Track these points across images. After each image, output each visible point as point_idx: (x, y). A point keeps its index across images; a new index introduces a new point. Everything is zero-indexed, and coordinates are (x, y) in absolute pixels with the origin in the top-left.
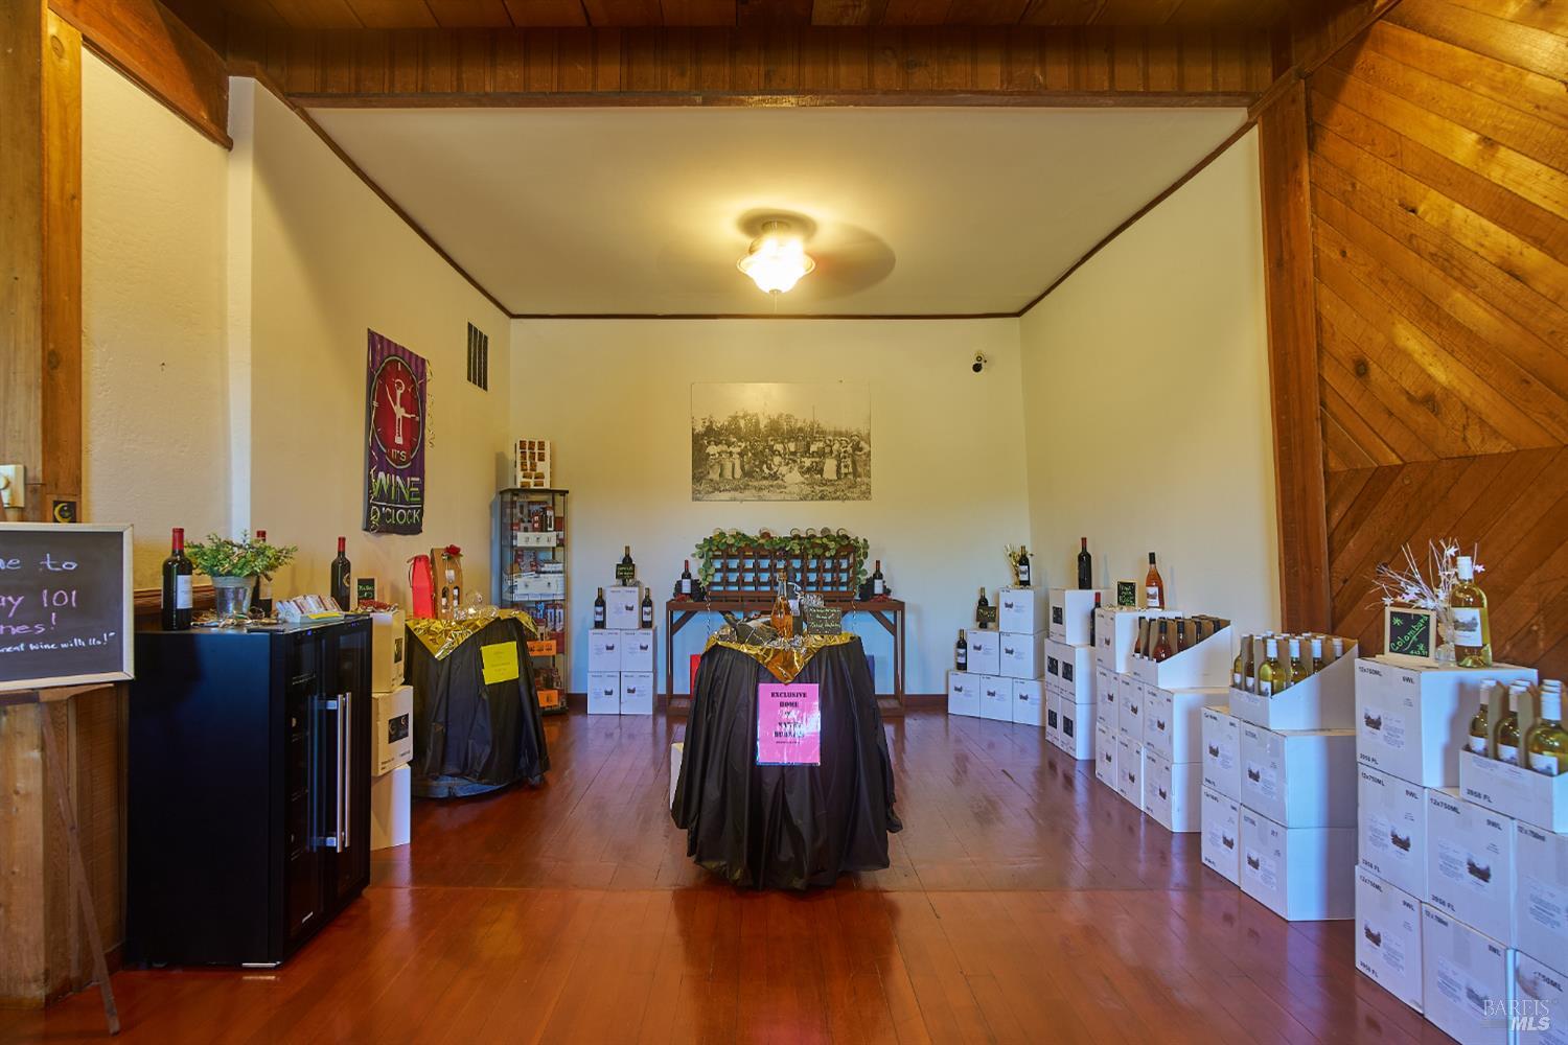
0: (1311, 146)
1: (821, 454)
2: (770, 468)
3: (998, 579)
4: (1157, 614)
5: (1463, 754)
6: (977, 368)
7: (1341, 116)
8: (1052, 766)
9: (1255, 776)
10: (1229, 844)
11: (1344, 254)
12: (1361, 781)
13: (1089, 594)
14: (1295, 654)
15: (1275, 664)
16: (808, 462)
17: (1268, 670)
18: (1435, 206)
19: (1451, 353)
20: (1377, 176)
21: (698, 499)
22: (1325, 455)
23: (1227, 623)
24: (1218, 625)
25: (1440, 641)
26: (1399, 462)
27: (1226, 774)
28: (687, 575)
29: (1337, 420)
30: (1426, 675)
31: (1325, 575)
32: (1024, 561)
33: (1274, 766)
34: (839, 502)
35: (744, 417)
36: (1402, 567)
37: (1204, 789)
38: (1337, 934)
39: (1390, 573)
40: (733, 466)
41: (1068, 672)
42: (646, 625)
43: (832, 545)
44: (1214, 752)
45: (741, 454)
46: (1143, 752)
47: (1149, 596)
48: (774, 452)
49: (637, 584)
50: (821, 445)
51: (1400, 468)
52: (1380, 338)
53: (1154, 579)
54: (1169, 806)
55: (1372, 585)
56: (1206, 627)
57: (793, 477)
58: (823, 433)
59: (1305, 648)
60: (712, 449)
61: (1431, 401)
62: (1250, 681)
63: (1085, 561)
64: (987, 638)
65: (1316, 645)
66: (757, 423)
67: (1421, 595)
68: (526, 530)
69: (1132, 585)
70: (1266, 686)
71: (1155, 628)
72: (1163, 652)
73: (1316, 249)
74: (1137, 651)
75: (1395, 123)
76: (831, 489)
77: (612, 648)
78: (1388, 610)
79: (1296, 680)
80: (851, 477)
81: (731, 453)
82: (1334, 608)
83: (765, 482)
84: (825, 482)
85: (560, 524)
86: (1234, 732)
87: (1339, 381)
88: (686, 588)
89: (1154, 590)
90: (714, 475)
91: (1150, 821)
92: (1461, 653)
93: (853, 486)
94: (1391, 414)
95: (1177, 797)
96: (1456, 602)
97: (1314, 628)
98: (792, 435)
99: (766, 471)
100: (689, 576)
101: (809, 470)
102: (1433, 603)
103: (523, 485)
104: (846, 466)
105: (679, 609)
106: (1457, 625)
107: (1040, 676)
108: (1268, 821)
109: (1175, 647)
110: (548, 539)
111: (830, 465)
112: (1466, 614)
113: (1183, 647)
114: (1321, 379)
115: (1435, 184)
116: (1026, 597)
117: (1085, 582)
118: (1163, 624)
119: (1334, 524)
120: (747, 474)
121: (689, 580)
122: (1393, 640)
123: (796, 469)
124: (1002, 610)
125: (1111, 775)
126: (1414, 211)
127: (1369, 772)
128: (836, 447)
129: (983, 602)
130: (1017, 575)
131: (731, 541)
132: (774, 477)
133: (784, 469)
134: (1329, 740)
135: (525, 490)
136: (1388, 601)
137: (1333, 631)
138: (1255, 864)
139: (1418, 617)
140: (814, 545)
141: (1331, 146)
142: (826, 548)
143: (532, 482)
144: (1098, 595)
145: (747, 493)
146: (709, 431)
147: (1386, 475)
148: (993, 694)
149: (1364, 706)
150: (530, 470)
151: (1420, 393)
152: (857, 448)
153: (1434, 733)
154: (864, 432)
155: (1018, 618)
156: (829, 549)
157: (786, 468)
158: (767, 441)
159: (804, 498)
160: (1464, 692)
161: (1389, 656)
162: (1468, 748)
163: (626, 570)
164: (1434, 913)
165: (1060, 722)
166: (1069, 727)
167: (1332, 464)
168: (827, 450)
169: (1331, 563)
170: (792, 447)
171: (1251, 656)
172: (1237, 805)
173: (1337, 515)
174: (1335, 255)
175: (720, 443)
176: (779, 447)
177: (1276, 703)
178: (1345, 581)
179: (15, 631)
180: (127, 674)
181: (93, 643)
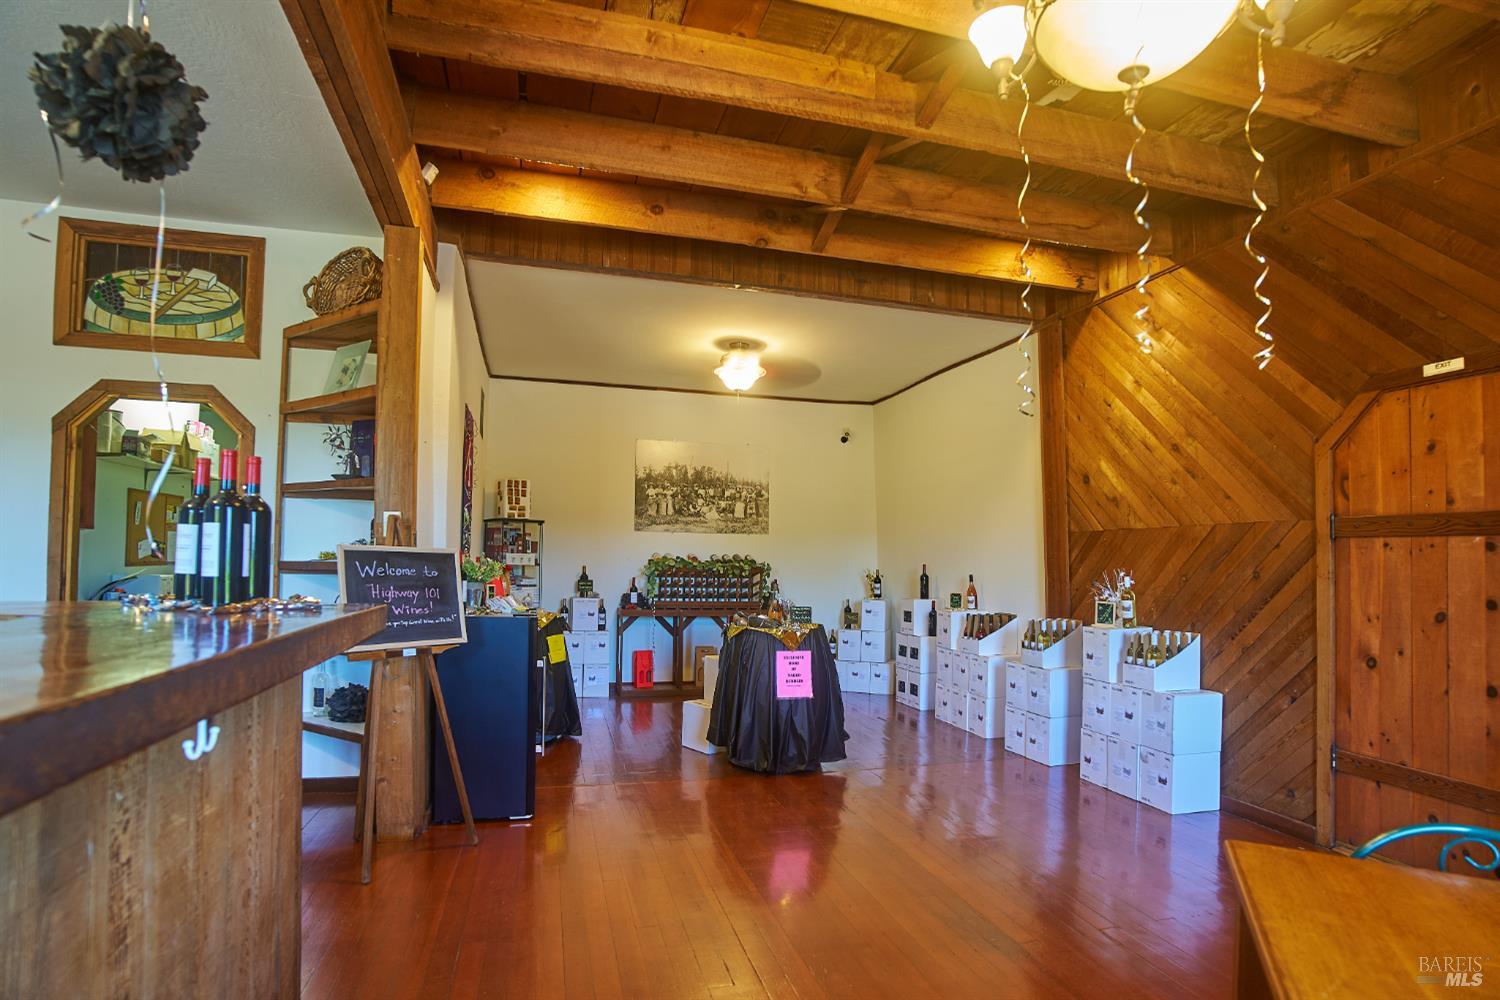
0: (1065, 356)
1: (733, 498)
2: (694, 508)
3: (857, 593)
4: (975, 612)
5: (1125, 665)
6: (844, 440)
7: (1078, 347)
8: (901, 718)
9: (1034, 695)
10: (1020, 734)
11: (1079, 418)
12: (1084, 685)
13: (927, 603)
14: (1055, 628)
15: (1045, 634)
16: (723, 504)
17: (1041, 638)
18: (1120, 408)
19: (1124, 479)
20: (1094, 383)
21: (639, 530)
22: (1069, 523)
23: (1015, 617)
24: (1011, 618)
25: (1117, 617)
26: (1101, 529)
27: (1018, 697)
28: (634, 589)
29: (1074, 504)
30: (1112, 631)
31: (1068, 587)
32: (878, 580)
33: (1044, 687)
34: (745, 535)
35: (676, 468)
36: (1103, 582)
37: (1007, 708)
38: (1072, 770)
39: (1098, 584)
40: (668, 507)
41: (915, 654)
42: (602, 628)
43: (746, 567)
44: (1013, 686)
45: (673, 496)
46: (968, 695)
47: (969, 602)
48: (698, 496)
49: (596, 596)
50: (734, 491)
51: (1102, 532)
52: (1094, 465)
53: (972, 591)
54: (984, 725)
55: (1090, 591)
56: (1004, 619)
57: (712, 515)
58: (734, 482)
59: (1059, 625)
60: (651, 492)
61: (1115, 501)
62: (1033, 644)
63: (925, 579)
64: (852, 634)
65: (1064, 622)
66: (686, 472)
67: (1110, 595)
68: (512, 552)
69: (959, 595)
70: (1041, 645)
71: (977, 620)
72: (982, 634)
73: (1066, 412)
74: (965, 635)
75: (1103, 360)
76: (740, 525)
77: (577, 646)
78: (1097, 602)
79: (1055, 641)
80: (754, 516)
81: (665, 495)
82: (1072, 604)
83: (692, 519)
84: (737, 520)
85: (535, 547)
86: (1024, 673)
87: (1077, 486)
88: (634, 599)
89: (972, 598)
90: (652, 512)
91: (972, 736)
92: (1126, 621)
93: (756, 523)
94: (1099, 505)
95: (989, 718)
96: (1123, 598)
97: (1062, 616)
98: (712, 483)
99: (692, 510)
100: (636, 590)
101: (724, 510)
102: (1114, 599)
103: (509, 515)
104: (751, 508)
105: (624, 615)
106: (1124, 609)
107: (891, 657)
108: (1041, 716)
109: (988, 631)
110: (528, 558)
111: (739, 507)
112: (1128, 603)
113: (992, 631)
114: (1067, 481)
115: (1118, 396)
116: (880, 606)
117: (924, 595)
118: (982, 618)
119: (1072, 559)
120: (679, 512)
121: (635, 593)
122: (1099, 617)
123: (714, 509)
124: (864, 615)
125: (945, 714)
126: (1110, 406)
127: (1088, 681)
128: (744, 493)
129: (848, 610)
130: (872, 590)
131: (673, 564)
132: (698, 514)
133: (705, 509)
134: (1070, 672)
135: (511, 519)
136: (1096, 598)
137: (1071, 617)
138: (1033, 741)
139: (1109, 605)
140: (733, 567)
141: (1073, 360)
142: (742, 570)
143: (516, 513)
144: (933, 602)
145: (677, 526)
146: (649, 477)
147: (1096, 535)
148: (856, 674)
149: (1087, 650)
150: (514, 502)
151: (1111, 496)
152: (759, 495)
153: (1114, 658)
154: (764, 483)
155: (875, 619)
156: (745, 571)
157: (707, 508)
158: (693, 487)
159: (720, 532)
160: (1125, 638)
161: (1097, 624)
162: (1126, 662)
163: (584, 585)
164: (1111, 739)
165: (908, 687)
166: (914, 690)
167: (1072, 528)
168: (738, 495)
169: (1070, 580)
170: (711, 492)
171: (1034, 631)
172: (1025, 713)
173: (1074, 555)
174: (1075, 418)
175: (657, 487)
176: (701, 492)
177: (1046, 654)
178: (1077, 590)
179: (417, 612)
180: (464, 639)
181: (448, 620)
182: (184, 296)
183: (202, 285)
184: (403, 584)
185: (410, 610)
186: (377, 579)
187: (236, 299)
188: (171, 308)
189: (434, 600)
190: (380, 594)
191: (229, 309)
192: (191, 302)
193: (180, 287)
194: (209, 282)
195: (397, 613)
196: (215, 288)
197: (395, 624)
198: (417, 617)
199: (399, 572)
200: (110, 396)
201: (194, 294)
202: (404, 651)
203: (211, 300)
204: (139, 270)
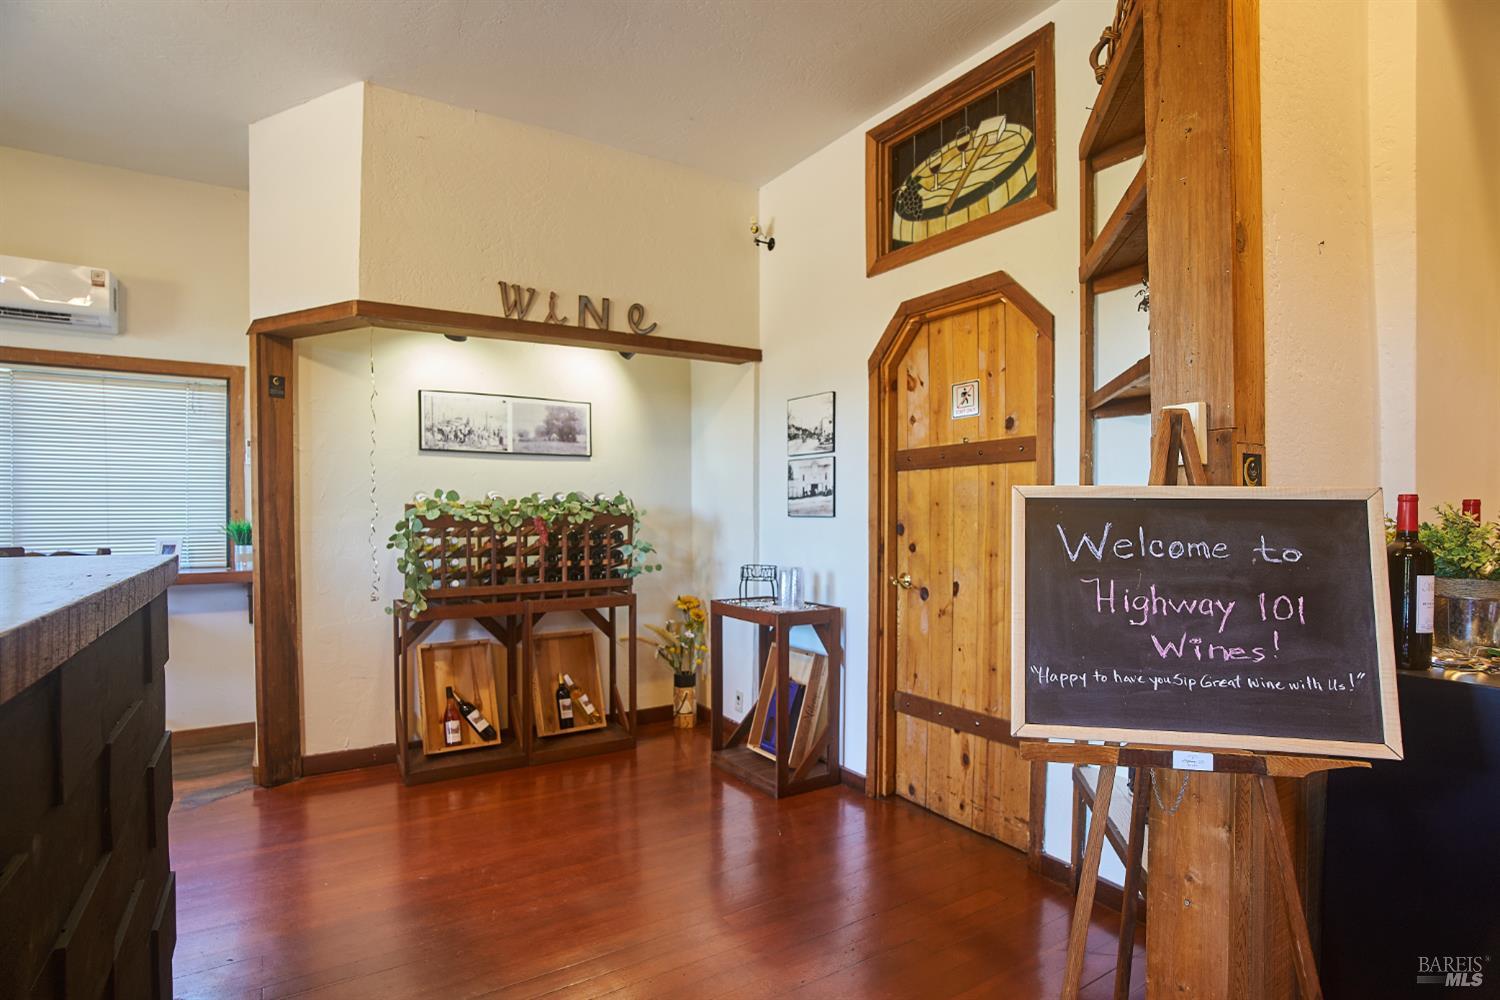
179: (1227, 655)
180: (1391, 747)
181: (1334, 685)
182: (973, 166)
183: (992, 139)
184: (1182, 581)
185: (1204, 650)
186: (1111, 567)
187: (1027, 133)
188: (962, 188)
189: (1290, 630)
190: (1119, 603)
191: (1025, 151)
192: (981, 169)
193: (970, 154)
194: (997, 131)
195: (1164, 654)
196: (1006, 135)
197: (1157, 681)
198: (1229, 670)
199: (1175, 550)
200: (912, 321)
201: (985, 156)
202: (1176, 754)
203: (1002, 153)
204: (933, 156)
